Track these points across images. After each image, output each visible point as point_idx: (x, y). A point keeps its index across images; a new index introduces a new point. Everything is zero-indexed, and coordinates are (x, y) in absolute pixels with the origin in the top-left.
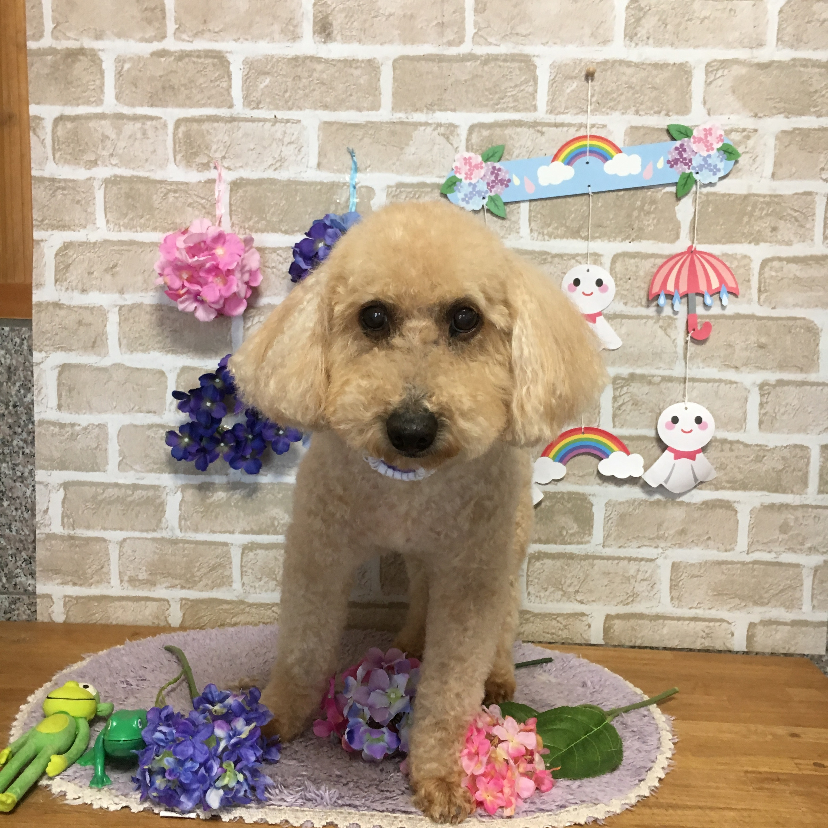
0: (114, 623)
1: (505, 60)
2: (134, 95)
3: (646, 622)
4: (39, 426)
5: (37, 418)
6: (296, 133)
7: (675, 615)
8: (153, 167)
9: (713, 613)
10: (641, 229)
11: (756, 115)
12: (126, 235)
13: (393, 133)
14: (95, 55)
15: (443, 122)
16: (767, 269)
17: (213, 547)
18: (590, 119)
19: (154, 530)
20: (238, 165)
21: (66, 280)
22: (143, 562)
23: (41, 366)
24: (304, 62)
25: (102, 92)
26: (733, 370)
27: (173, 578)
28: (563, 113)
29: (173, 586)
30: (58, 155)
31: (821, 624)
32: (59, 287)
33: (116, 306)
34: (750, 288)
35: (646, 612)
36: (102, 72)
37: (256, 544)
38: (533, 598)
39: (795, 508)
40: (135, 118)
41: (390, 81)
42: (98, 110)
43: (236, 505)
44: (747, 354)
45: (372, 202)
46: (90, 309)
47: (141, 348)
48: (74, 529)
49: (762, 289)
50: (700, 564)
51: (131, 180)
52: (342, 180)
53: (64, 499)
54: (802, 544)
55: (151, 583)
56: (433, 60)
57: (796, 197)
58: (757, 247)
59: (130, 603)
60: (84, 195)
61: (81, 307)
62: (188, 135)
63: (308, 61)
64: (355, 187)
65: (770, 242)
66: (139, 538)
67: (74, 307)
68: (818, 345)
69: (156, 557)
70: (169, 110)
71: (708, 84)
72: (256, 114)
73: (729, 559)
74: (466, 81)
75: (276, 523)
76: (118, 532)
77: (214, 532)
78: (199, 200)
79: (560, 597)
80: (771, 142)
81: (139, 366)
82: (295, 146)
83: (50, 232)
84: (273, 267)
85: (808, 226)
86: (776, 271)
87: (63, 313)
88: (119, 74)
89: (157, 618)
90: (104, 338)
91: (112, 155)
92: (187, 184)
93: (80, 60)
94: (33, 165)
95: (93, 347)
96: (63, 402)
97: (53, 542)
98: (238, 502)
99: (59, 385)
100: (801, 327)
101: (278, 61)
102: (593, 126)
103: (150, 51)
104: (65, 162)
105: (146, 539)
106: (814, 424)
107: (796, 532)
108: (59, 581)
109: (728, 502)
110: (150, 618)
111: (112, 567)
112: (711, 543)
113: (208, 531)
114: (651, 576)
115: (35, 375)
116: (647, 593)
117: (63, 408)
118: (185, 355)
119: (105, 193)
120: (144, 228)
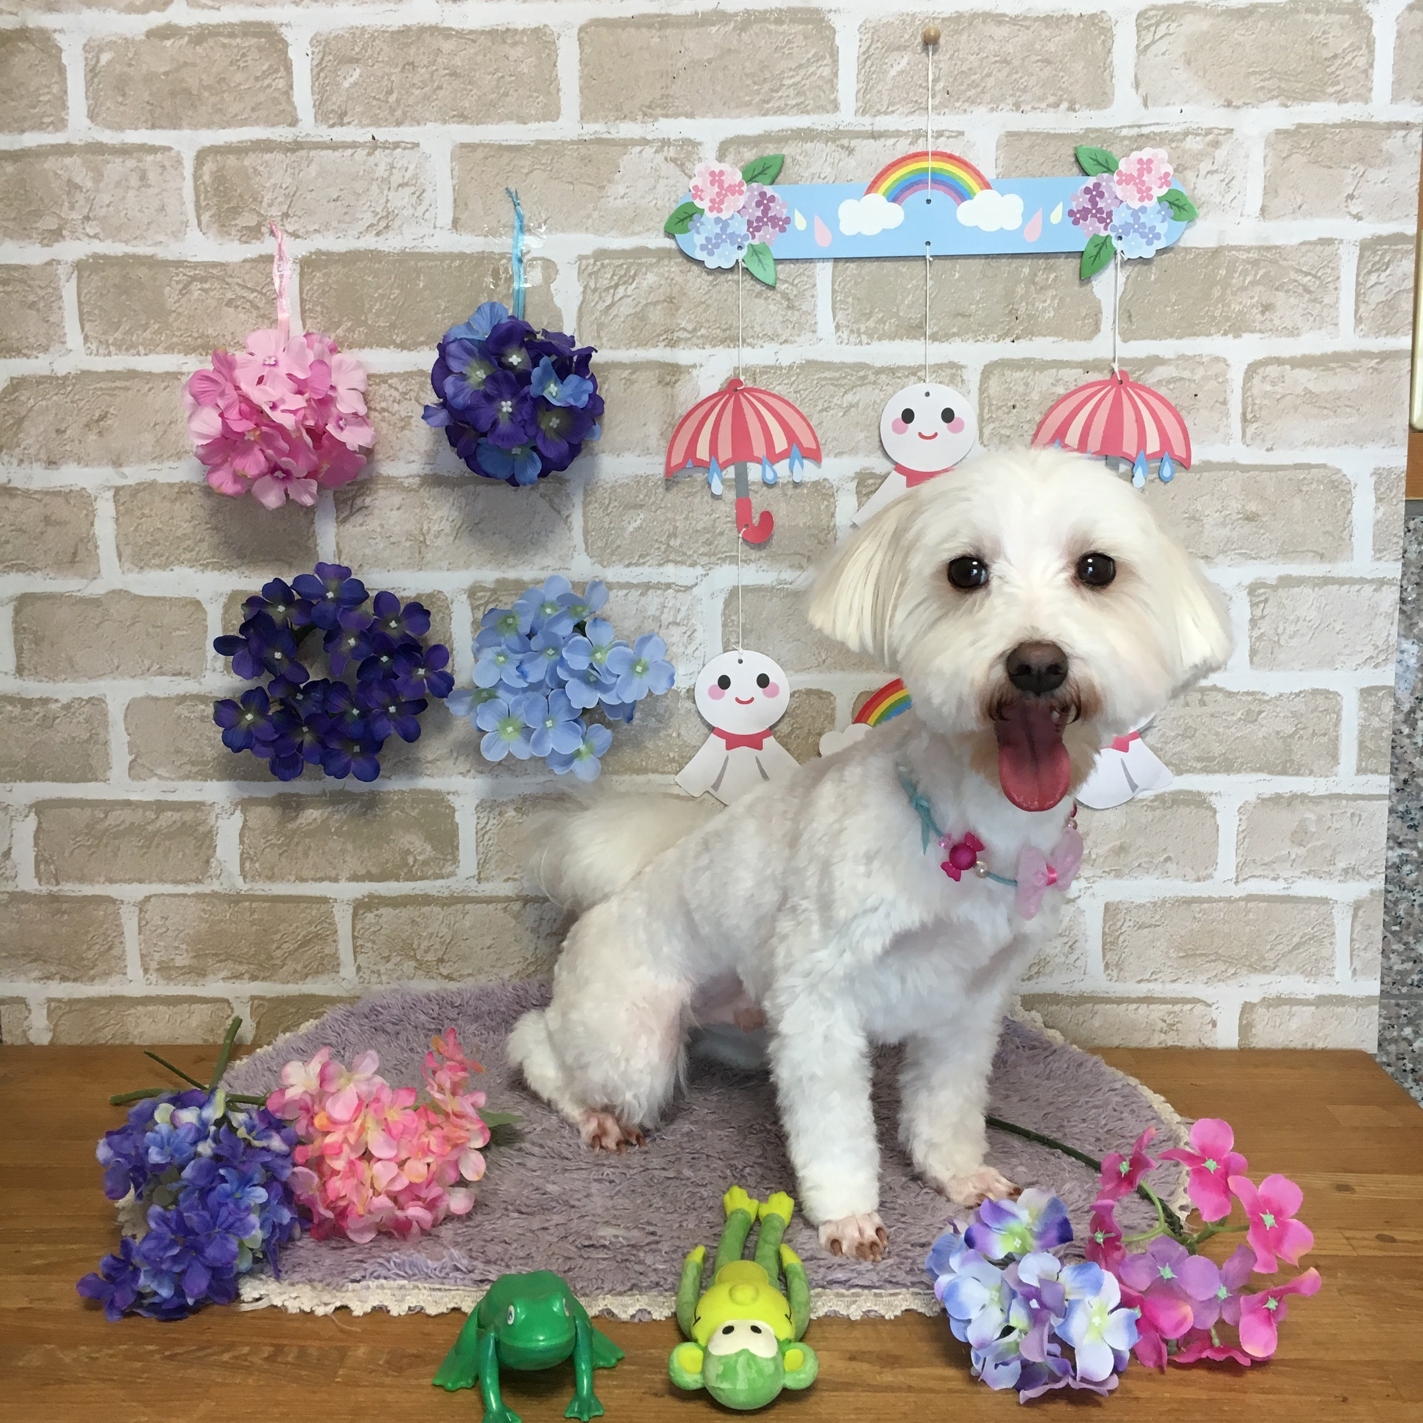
0: (137, 1042)
1: (779, 21)
2: (122, 108)
3: (1064, 1008)
6: (412, 167)
7: (1111, 995)
8: (161, 238)
9: (1179, 989)
10: (1030, 316)
11: (1229, 104)
12: (119, 362)
13: (586, 160)
14: (49, 39)
15: (672, 138)
16: (1256, 380)
17: (303, 905)
18: (933, 122)
19: (198, 881)
20: (311, 228)
21: (18, 445)
22: (182, 935)
24: (419, 38)
25: (64, 107)
27: (235, 961)
28: (886, 113)
29: (238, 977)
31: (1368, 1001)
32: (6, 458)
33: (109, 488)
34: (1227, 415)
35: (1063, 991)
36: (61, 70)
37: (379, 897)
39: (1317, 800)
40: (125, 151)
41: (577, 66)
42: (59, 138)
43: (339, 833)
44: (1226, 532)
45: (553, 286)
46: (64, 495)
47: (157, 561)
48: (58, 883)
49: (1249, 416)
50: (1155, 904)
51: (123, 262)
52: (497, 250)
53: (39, 829)
54: (1331, 862)
55: (198, 972)
56: (650, 26)
57: (1304, 248)
58: (1237, 341)
59: (163, 1008)
60: (41, 293)
61: (47, 493)
62: (219, 178)
63: (426, 36)
64: (520, 261)
65: (1260, 331)
66: (170, 895)
67: (36, 492)
68: (1349, 512)
69: (204, 926)
70: (186, 133)
71: (1142, 51)
72: (340, 134)
73: (1205, 895)
74: (710, 61)
75: (411, 861)
76: (136, 885)
77: (303, 880)
78: (245, 293)
80: (1258, 152)
81: (156, 595)
82: (413, 189)
84: (384, 410)
85: (1326, 301)
86: (1273, 383)
87: (15, 504)
88: (92, 73)
89: (212, 1030)
90: (90, 546)
91: (87, 218)
92: (222, 264)
93: (22, 51)
95: (72, 562)
96: (24, 661)
97: (23, 907)
98: (341, 827)
99: (16, 631)
100: (1320, 482)
101: (373, 38)
102: (939, 134)
103: (145, 29)
104: (4, 235)
105: (184, 895)
106: (1347, 651)
107: (1319, 843)
108: (36, 974)
109: (1199, 794)
110: (199, 1032)
111: (128, 948)
112: (1171, 867)
113: (293, 878)
114: (1070, 928)
116: (1063, 959)
117: (26, 672)
118: (235, 571)
119: (79, 288)
120: (151, 347)
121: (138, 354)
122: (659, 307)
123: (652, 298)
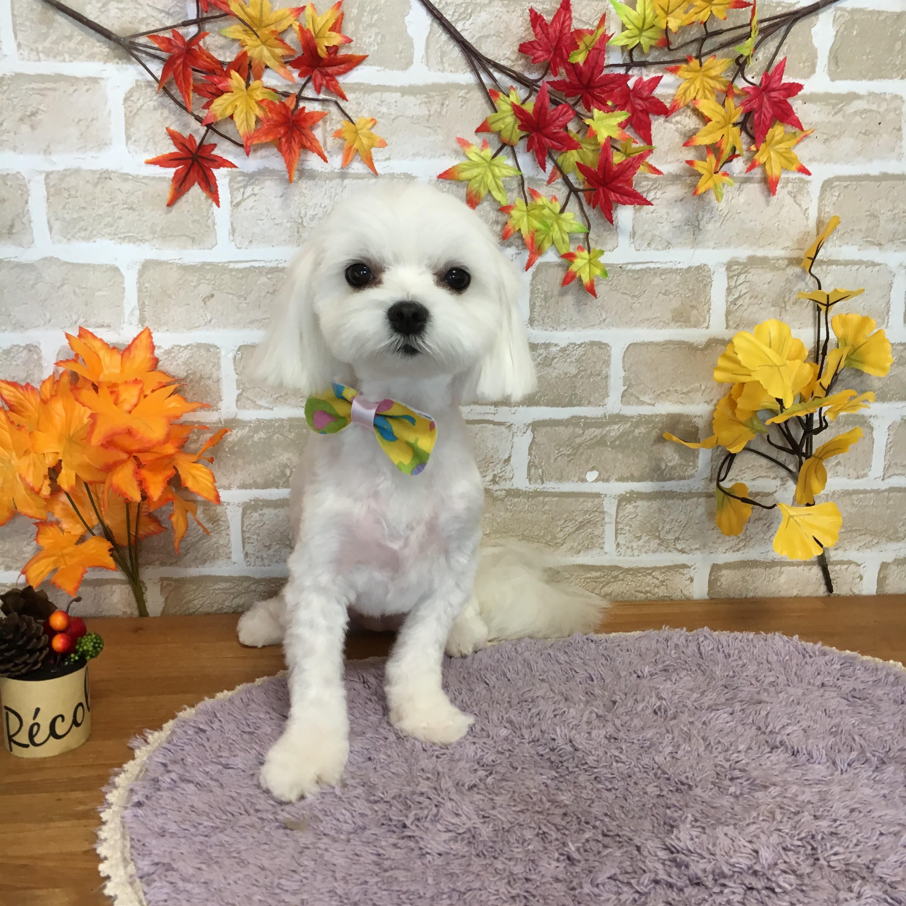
3: (761, 570)
9: (839, 555)
26: (877, 248)
33: (41, 173)
35: (761, 558)
37: (262, 501)
38: (623, 551)
43: (231, 451)
44: (894, 226)
47: (83, 234)
50: (827, 495)
59: (90, 589)
73: (861, 488)
75: (288, 472)
79: (656, 546)
81: (81, 261)
90: (25, 220)
95: (10, 233)
109: (863, 416)
110: (120, 606)
112: (840, 469)
116: (762, 535)
118: (147, 244)
120: (75, 55)
121: (64, 61)
122: (489, 40)
123: (485, 32)
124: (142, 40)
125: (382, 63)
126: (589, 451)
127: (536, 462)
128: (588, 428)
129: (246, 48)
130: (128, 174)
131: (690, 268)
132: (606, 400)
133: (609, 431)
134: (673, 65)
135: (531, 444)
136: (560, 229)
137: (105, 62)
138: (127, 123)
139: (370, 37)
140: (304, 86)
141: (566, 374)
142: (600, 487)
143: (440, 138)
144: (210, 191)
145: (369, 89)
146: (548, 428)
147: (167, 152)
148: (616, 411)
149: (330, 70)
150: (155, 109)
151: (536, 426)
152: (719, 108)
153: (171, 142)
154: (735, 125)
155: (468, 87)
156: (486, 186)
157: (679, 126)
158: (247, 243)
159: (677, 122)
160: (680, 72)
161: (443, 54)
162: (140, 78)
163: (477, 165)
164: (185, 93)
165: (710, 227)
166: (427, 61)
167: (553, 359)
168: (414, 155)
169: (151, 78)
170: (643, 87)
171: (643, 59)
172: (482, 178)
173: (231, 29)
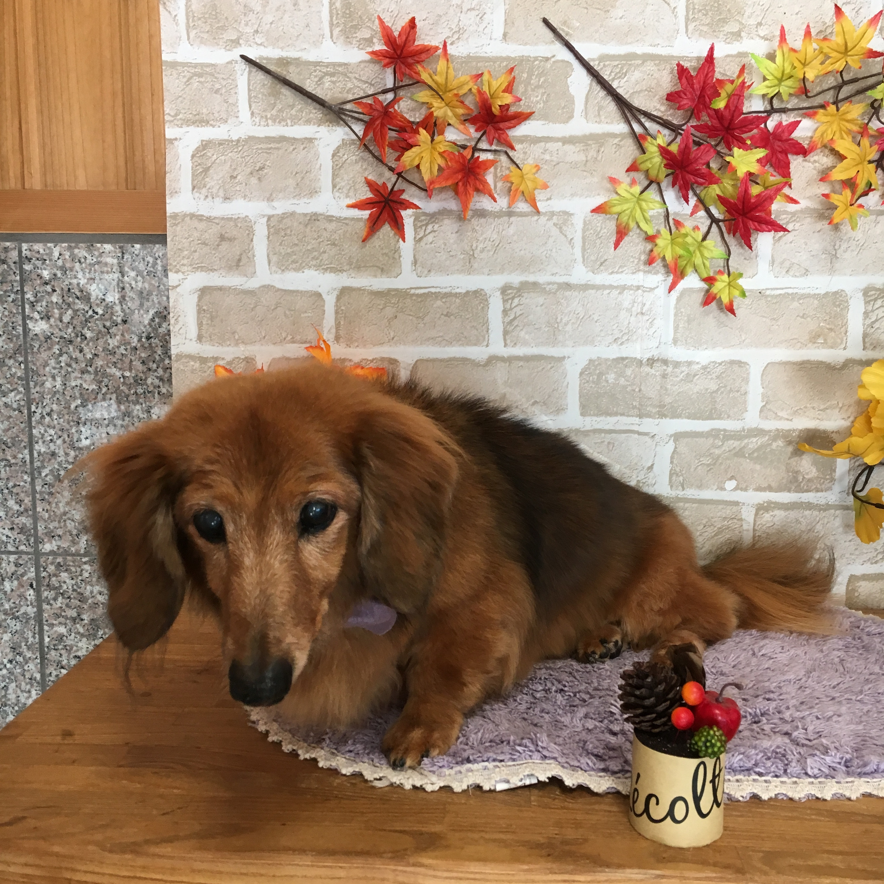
4: (177, 361)
5: (174, 351)
8: (306, 46)
12: (274, 130)
21: (205, 186)
23: (178, 289)
30: (192, 35)
32: (197, 195)
33: (264, 216)
46: (234, 220)
47: (294, 266)
51: (278, 63)
52: (532, 55)
60: (224, 83)
61: (223, 219)
62: (346, 4)
67: (215, 218)
78: (360, 84)
81: (291, 288)
82: (477, 13)
83: (185, 129)
87: (202, 225)
90: (250, 255)
91: (257, 32)
92: (345, 64)
94: (163, 48)
95: (238, 266)
96: (203, 332)
99: (199, 312)
104: (201, 42)
115: (171, 301)
117: (204, 339)
118: (345, 273)
119: (249, 80)
120: (295, 120)
121: (287, 125)
122: (641, 95)
123: (638, 88)
124: (348, 106)
125: (545, 117)
126: (728, 462)
127: (678, 470)
128: (728, 440)
129: (433, 109)
130: (333, 216)
131: (827, 294)
132: (745, 415)
133: (748, 444)
134: (811, 111)
135: (673, 453)
136: (702, 255)
137: (319, 126)
138: (333, 174)
139: (537, 96)
140: (479, 139)
141: (707, 389)
142: (739, 496)
143: (596, 180)
144: (398, 229)
145: (536, 140)
146: (689, 440)
147: (365, 197)
148: (754, 426)
149: (502, 125)
150: (356, 162)
151: (677, 437)
152: (855, 147)
153: (368, 188)
154: (870, 162)
155: (622, 136)
156: (634, 218)
157: (817, 164)
158: (426, 272)
159: (815, 161)
160: (818, 117)
161: (600, 108)
162: (346, 137)
163: (626, 201)
164: (381, 147)
165: (847, 255)
166: (586, 114)
167: (695, 375)
168: (572, 195)
169: (354, 137)
170: (783, 132)
171: (783, 106)
172: (631, 212)
173: (422, 94)
